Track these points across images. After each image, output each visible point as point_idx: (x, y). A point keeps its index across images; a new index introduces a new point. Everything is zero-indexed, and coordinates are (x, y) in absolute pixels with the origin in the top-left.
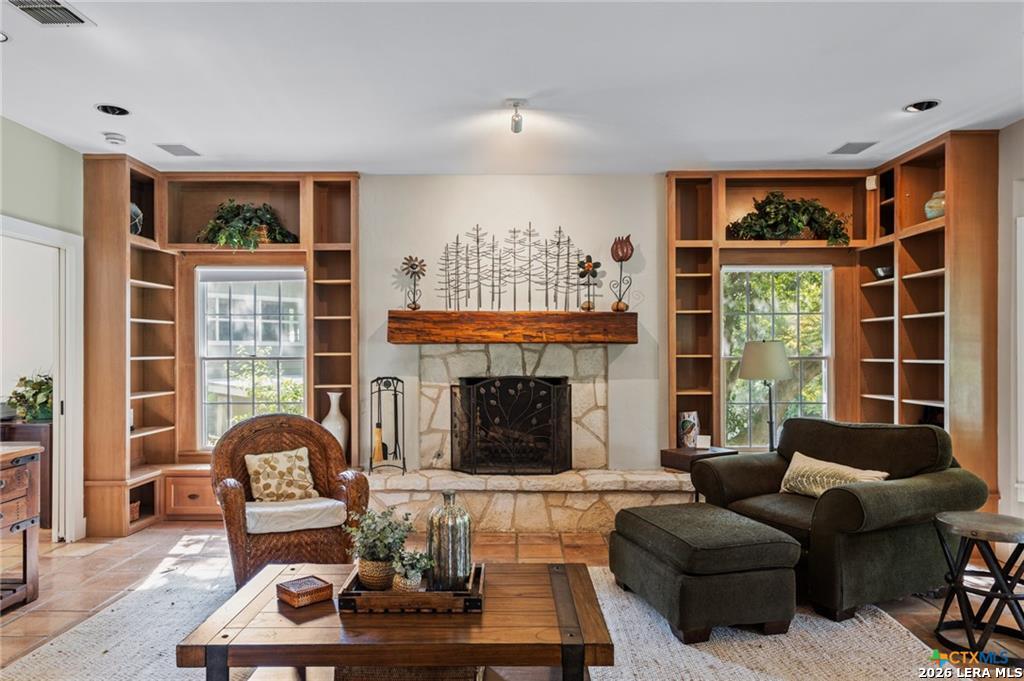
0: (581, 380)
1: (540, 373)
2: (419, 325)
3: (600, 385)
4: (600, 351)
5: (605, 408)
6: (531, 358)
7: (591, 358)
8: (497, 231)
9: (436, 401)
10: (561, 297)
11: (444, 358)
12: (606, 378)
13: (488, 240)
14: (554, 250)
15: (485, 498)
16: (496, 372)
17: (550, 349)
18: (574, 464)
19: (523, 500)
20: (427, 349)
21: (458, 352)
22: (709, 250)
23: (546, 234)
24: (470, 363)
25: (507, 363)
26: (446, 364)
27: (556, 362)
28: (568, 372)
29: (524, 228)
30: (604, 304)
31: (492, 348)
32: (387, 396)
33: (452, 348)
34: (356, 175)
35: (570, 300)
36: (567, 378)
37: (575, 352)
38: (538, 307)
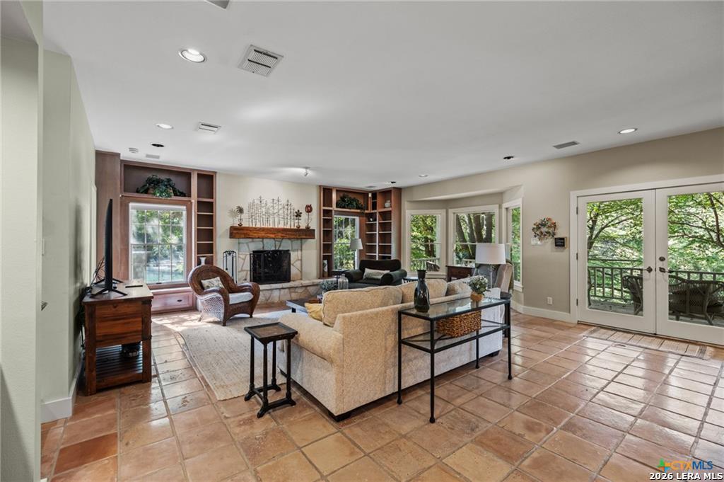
0: (294, 251)
1: (281, 249)
2: (245, 232)
3: (299, 252)
4: (299, 242)
5: (301, 260)
6: (278, 244)
7: (297, 243)
8: (267, 198)
9: (244, 260)
10: (289, 223)
11: (247, 243)
12: (301, 250)
13: (264, 202)
14: (286, 207)
15: (270, 292)
16: (266, 249)
17: (284, 241)
18: (291, 279)
19: (282, 291)
20: (241, 240)
21: (253, 241)
22: (331, 211)
23: (283, 202)
24: (256, 245)
25: (270, 245)
26: (248, 246)
27: (285, 245)
28: (290, 249)
29: (276, 198)
30: (303, 226)
31: (265, 240)
32: (230, 258)
33: (250, 240)
34: (216, 173)
35: (292, 224)
36: (289, 250)
37: (292, 241)
38: (281, 226)
